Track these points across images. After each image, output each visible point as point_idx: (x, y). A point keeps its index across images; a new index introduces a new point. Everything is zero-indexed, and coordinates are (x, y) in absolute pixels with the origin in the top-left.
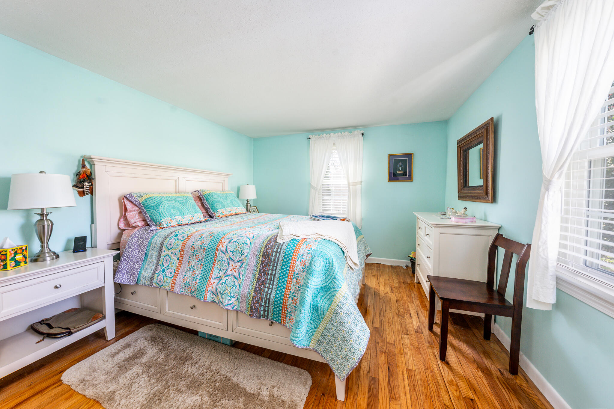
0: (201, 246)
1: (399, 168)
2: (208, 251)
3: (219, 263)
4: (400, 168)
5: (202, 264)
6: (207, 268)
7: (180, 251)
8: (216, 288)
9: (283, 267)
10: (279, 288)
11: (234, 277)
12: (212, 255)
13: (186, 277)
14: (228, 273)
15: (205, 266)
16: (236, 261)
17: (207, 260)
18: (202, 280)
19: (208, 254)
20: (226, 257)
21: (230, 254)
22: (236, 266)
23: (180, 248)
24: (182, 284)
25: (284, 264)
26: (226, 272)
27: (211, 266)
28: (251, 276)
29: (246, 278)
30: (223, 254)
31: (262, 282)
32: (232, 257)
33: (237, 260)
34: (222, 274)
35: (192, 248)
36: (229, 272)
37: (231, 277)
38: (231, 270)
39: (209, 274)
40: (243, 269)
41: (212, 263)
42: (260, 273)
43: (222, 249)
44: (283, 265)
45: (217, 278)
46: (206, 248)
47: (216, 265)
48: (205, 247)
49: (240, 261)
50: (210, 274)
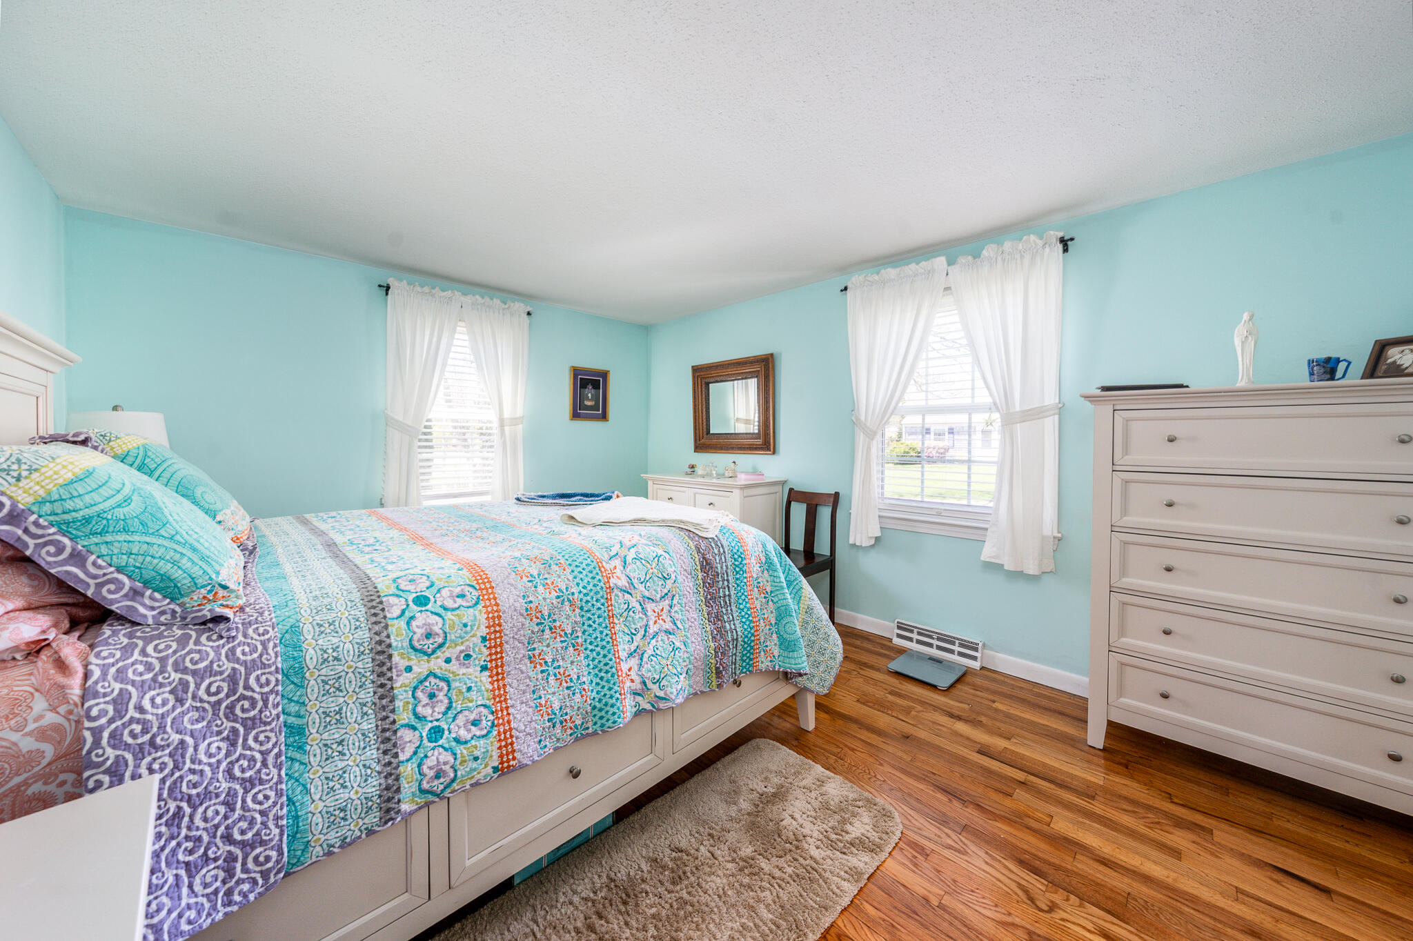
0: (558, 597)
1: (587, 395)
2: (587, 602)
3: (621, 620)
4: (590, 395)
5: (580, 640)
6: (597, 646)
7: (484, 639)
8: (642, 676)
9: (738, 576)
10: (743, 613)
11: (668, 632)
12: (599, 609)
13: (543, 703)
14: (651, 631)
15: (591, 643)
16: (658, 599)
17: (590, 626)
18: (598, 680)
19: (589, 611)
20: (634, 600)
21: (641, 587)
22: (662, 610)
23: (484, 631)
24: (540, 723)
25: (738, 569)
26: (645, 631)
27: (607, 635)
28: (695, 616)
29: (690, 624)
30: (626, 595)
31: (717, 617)
32: (647, 594)
33: (659, 596)
34: (638, 639)
35: (532, 612)
36: (653, 629)
37: (662, 636)
38: (655, 622)
39: (610, 656)
40: (676, 609)
41: (606, 627)
42: (707, 604)
43: (620, 583)
44: (737, 573)
45: (631, 655)
46: (576, 596)
47: (617, 628)
48: (573, 594)
49: (666, 594)
50: (615, 654)
